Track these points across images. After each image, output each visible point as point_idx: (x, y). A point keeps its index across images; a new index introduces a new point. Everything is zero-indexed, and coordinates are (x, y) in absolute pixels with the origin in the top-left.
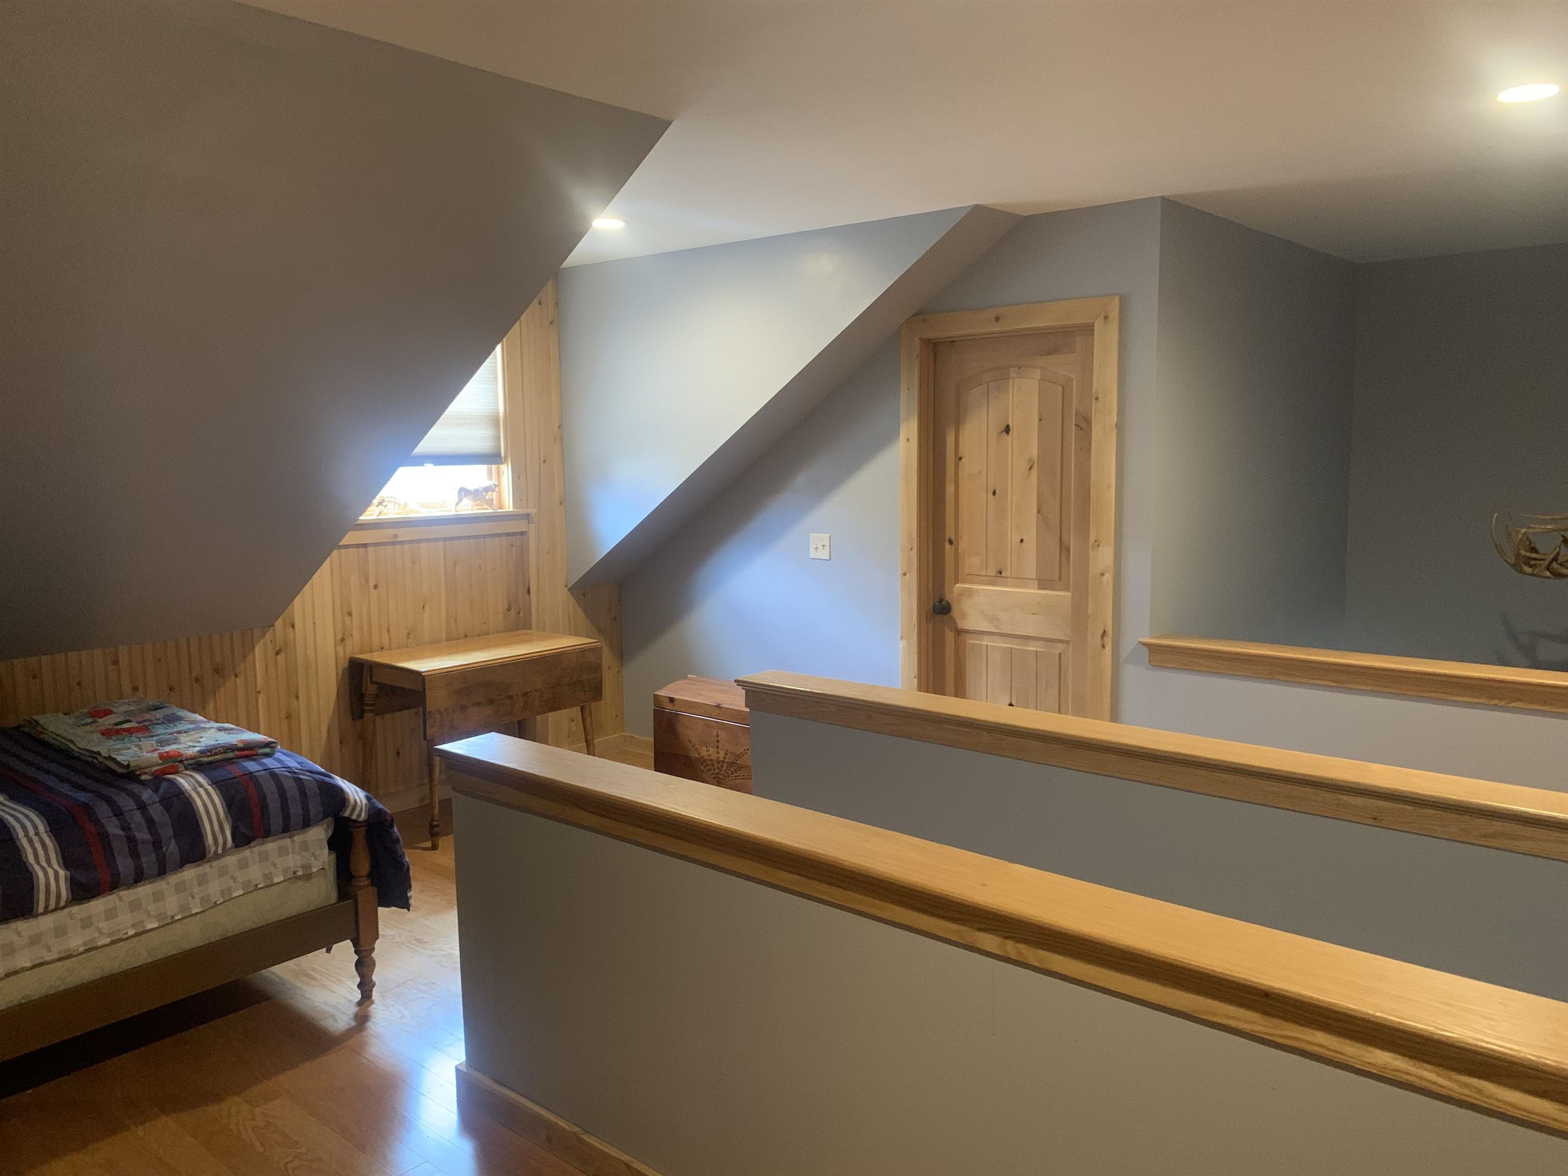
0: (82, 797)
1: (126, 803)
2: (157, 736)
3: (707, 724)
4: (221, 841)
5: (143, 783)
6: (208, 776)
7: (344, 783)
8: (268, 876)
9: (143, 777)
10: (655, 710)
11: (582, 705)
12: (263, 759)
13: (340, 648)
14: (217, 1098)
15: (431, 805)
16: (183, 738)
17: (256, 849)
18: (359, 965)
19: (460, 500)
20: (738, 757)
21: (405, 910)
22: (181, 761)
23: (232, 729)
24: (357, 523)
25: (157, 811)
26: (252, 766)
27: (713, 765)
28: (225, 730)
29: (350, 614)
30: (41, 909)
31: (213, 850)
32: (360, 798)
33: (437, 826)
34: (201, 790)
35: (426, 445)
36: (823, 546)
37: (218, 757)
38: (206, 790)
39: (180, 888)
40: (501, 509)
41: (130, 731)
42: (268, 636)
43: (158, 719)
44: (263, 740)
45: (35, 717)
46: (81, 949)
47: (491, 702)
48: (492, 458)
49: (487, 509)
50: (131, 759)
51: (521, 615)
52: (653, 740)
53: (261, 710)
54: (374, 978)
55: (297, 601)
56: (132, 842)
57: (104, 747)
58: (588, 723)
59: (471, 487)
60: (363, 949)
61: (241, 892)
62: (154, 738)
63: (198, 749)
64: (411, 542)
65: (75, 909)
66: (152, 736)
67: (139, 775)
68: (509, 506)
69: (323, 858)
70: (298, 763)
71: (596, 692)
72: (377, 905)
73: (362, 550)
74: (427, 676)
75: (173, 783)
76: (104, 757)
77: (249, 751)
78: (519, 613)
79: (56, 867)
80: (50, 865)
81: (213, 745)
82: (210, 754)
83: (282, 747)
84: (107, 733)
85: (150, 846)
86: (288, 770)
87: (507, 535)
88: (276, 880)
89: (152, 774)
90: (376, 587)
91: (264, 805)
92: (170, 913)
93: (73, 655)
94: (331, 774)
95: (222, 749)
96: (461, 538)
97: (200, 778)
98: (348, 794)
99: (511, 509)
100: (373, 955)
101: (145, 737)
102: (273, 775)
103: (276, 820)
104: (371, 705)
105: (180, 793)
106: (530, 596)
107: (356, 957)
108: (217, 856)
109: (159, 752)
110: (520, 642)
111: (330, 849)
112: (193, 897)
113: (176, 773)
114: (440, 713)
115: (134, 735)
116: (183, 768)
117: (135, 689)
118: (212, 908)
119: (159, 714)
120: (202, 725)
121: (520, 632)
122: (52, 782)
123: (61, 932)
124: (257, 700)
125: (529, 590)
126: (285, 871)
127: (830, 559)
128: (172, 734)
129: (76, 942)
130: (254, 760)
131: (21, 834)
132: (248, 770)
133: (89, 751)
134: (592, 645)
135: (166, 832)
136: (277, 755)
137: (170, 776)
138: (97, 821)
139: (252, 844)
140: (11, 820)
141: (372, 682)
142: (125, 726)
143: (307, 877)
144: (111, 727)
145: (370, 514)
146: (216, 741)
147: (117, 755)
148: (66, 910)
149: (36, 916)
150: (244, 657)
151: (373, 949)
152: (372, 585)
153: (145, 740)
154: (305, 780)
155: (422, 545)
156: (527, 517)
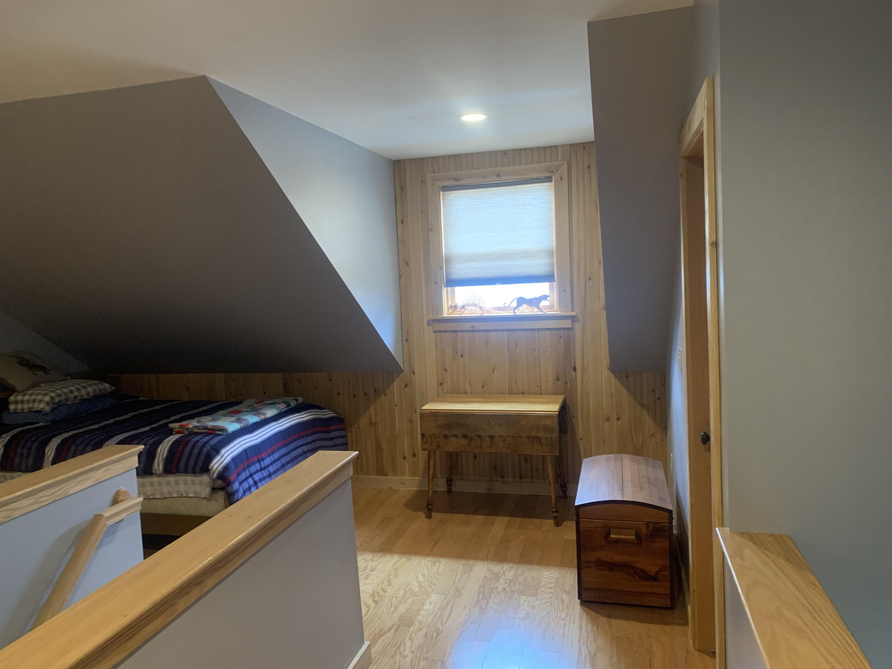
17: (182, 478)
19: (519, 305)
22: (187, 429)
29: (446, 370)
37: (200, 431)
38: (168, 444)
42: (401, 376)
47: (465, 436)
51: (568, 385)
64: (484, 331)
68: (555, 310)
73: (454, 334)
78: (566, 383)
87: (555, 329)
88: (191, 495)
90: (462, 356)
91: (180, 458)
96: (519, 330)
99: (559, 312)
103: (182, 465)
106: (576, 374)
112: (156, 491)
114: (430, 436)
118: (164, 498)
125: (575, 368)
126: (194, 492)
150: (388, 386)
152: (459, 355)
155: (492, 333)
156: (573, 319)
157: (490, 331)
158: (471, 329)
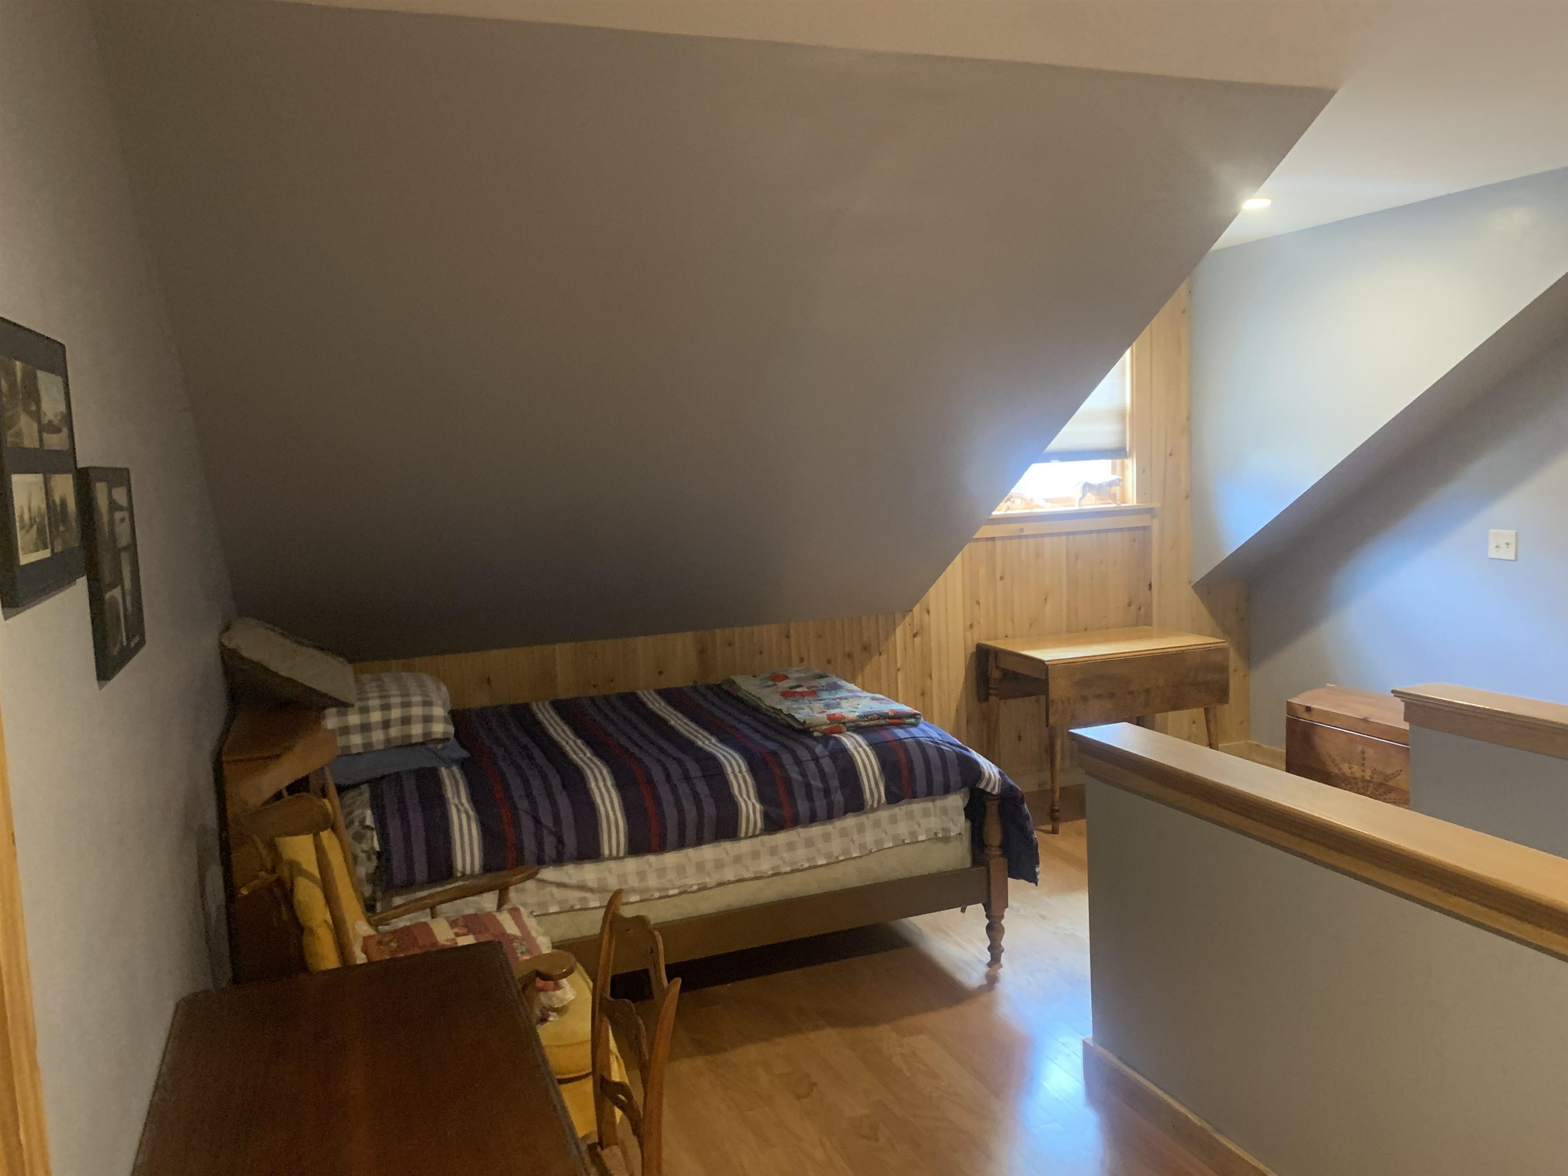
0: (771, 745)
1: (804, 755)
2: (824, 700)
3: (1351, 739)
4: (876, 796)
5: (816, 739)
6: (866, 739)
7: (979, 757)
8: (913, 834)
9: (816, 734)
10: (1288, 719)
11: (1207, 706)
12: (909, 728)
13: (968, 634)
14: (872, 1021)
15: (1053, 790)
16: (844, 703)
17: (904, 808)
18: (989, 928)
19: (1084, 495)
20: (1388, 778)
21: (1034, 884)
22: (844, 723)
23: (882, 699)
24: (990, 517)
25: (827, 764)
26: (900, 733)
27: (1356, 783)
28: (878, 699)
29: (978, 603)
30: (743, 835)
31: (870, 803)
32: (994, 773)
33: (1058, 811)
34: (860, 749)
35: (1058, 442)
36: (1507, 544)
37: (873, 722)
38: (864, 750)
39: (844, 833)
40: (1124, 503)
41: (803, 695)
42: (908, 619)
43: (823, 686)
44: (909, 711)
45: (732, 677)
46: (770, 873)
47: (1112, 695)
48: (1117, 453)
49: (1110, 503)
50: (806, 718)
51: (1142, 610)
52: (1285, 751)
53: (900, 686)
54: (1003, 943)
55: (932, 591)
56: (808, 786)
57: (786, 706)
58: (1212, 726)
59: (1095, 481)
60: (992, 914)
61: (891, 845)
62: (822, 702)
63: (857, 714)
64: (1035, 536)
65: (766, 838)
66: (821, 700)
67: (813, 732)
68: (1132, 500)
69: (959, 825)
70: (940, 735)
71: (1222, 694)
72: (1007, 876)
73: (990, 543)
74: (1050, 665)
75: (838, 741)
76: (785, 715)
77: (898, 720)
78: (1139, 609)
79: (754, 801)
80: (749, 799)
81: (869, 712)
82: (866, 719)
83: (925, 720)
84: (786, 695)
85: (822, 794)
86: (931, 739)
87: (1130, 529)
88: (921, 838)
89: (822, 732)
90: (1001, 578)
91: (911, 770)
92: (835, 854)
93: (756, 628)
94: (969, 748)
95: (876, 716)
96: (1083, 533)
97: (859, 738)
98: (983, 767)
99: (1135, 503)
100: (1003, 922)
101: (814, 701)
102: (919, 743)
103: (921, 784)
104: (996, 689)
105: (844, 750)
106: (1151, 593)
107: (987, 922)
108: (873, 810)
109: (826, 713)
110: (1140, 638)
111: (966, 817)
112: (853, 843)
113: (840, 733)
114: (1062, 702)
115: (806, 698)
116: (845, 729)
117: (802, 660)
118: (867, 855)
119: (823, 682)
120: (859, 694)
121: (1140, 628)
122: (748, 732)
123: (755, 855)
124: (896, 675)
125: (1150, 585)
126: (927, 831)
127: (1516, 559)
128: (835, 699)
129: (766, 865)
130: (902, 728)
131: (729, 770)
132: (899, 737)
133: (773, 708)
134: (1220, 644)
135: (834, 783)
136: (921, 726)
137: (836, 735)
138: (782, 767)
139: (901, 803)
140: (722, 759)
141: (997, 667)
142: (799, 690)
143: (946, 839)
144: (787, 689)
145: (1000, 511)
146: (871, 708)
147: (795, 713)
148: (760, 838)
149: (740, 839)
150: (887, 639)
151: (1003, 917)
152: (998, 576)
153: (815, 702)
154: (946, 750)
155: (1046, 539)
156: (1150, 511)
157: (1043, 535)
158: (1019, 534)
